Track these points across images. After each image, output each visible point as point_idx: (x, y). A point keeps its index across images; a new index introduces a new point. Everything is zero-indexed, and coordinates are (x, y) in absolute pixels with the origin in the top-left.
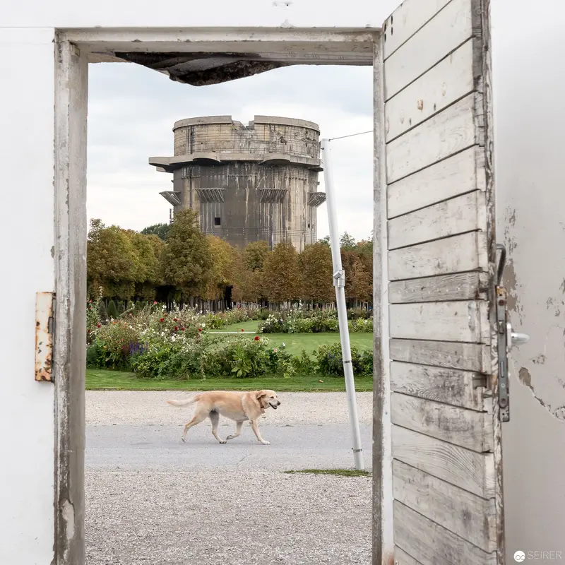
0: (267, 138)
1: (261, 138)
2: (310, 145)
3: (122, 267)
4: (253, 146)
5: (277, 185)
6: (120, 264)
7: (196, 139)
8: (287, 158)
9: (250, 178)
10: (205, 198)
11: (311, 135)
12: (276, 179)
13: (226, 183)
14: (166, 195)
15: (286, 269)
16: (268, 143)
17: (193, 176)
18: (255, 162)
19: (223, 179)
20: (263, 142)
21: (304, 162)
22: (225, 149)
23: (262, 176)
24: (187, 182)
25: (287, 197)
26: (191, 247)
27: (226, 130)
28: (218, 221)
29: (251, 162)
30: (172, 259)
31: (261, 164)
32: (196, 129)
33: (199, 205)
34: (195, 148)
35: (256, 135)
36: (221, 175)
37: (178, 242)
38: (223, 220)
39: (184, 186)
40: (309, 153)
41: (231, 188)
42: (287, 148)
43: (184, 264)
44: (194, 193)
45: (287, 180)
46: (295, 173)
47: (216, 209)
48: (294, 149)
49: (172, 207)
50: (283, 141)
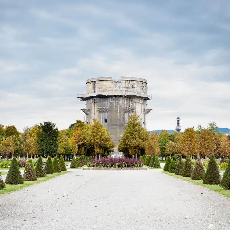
0: (127, 86)
1: (124, 86)
2: (144, 89)
4: (121, 89)
5: (131, 105)
7: (97, 86)
8: (135, 94)
9: (119, 103)
10: (101, 111)
11: (144, 85)
12: (130, 103)
13: (109, 105)
14: (83, 110)
16: (127, 88)
17: (95, 102)
18: (122, 96)
20: (125, 88)
21: (142, 96)
22: (109, 91)
23: (124, 102)
24: (93, 105)
25: (135, 111)
26: (137, 131)
27: (110, 82)
28: (106, 121)
29: (120, 96)
31: (124, 97)
32: (97, 82)
33: (98, 114)
34: (96, 90)
35: (122, 85)
36: (108, 101)
37: (132, 129)
38: (108, 121)
39: (91, 107)
40: (143, 92)
41: (112, 107)
42: (135, 90)
44: (96, 109)
45: (135, 104)
46: (138, 100)
47: (105, 116)
48: (138, 90)
49: (86, 115)
50: (133, 87)
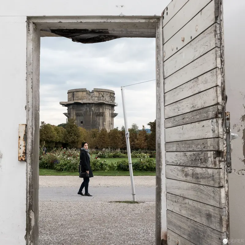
0: (98, 96)
1: (96, 96)
2: (112, 98)
3: (51, 137)
4: (93, 98)
5: (101, 111)
6: (50, 136)
7: (75, 96)
8: (104, 102)
9: (92, 109)
10: (77, 115)
11: (112, 95)
12: (101, 109)
13: (85, 110)
14: (65, 114)
15: (104, 137)
16: (98, 97)
17: (74, 108)
18: (94, 103)
19: (84, 109)
20: (96, 97)
21: (110, 103)
22: (84, 99)
23: (96, 108)
24: (72, 110)
25: (104, 114)
26: (73, 130)
27: (85, 93)
28: (82, 122)
29: (92, 103)
30: (67, 134)
31: (96, 104)
32: (75, 93)
33: (76, 117)
34: (75, 99)
35: (94, 95)
36: (83, 107)
37: (69, 129)
38: (83, 122)
39: (71, 111)
40: (111, 100)
41: (86, 112)
42: (104, 99)
43: (71, 136)
44: (74, 113)
45: (104, 109)
46: (107, 107)
47: (81, 118)
48: (107, 99)
49: (67, 118)
50: (103, 96)
